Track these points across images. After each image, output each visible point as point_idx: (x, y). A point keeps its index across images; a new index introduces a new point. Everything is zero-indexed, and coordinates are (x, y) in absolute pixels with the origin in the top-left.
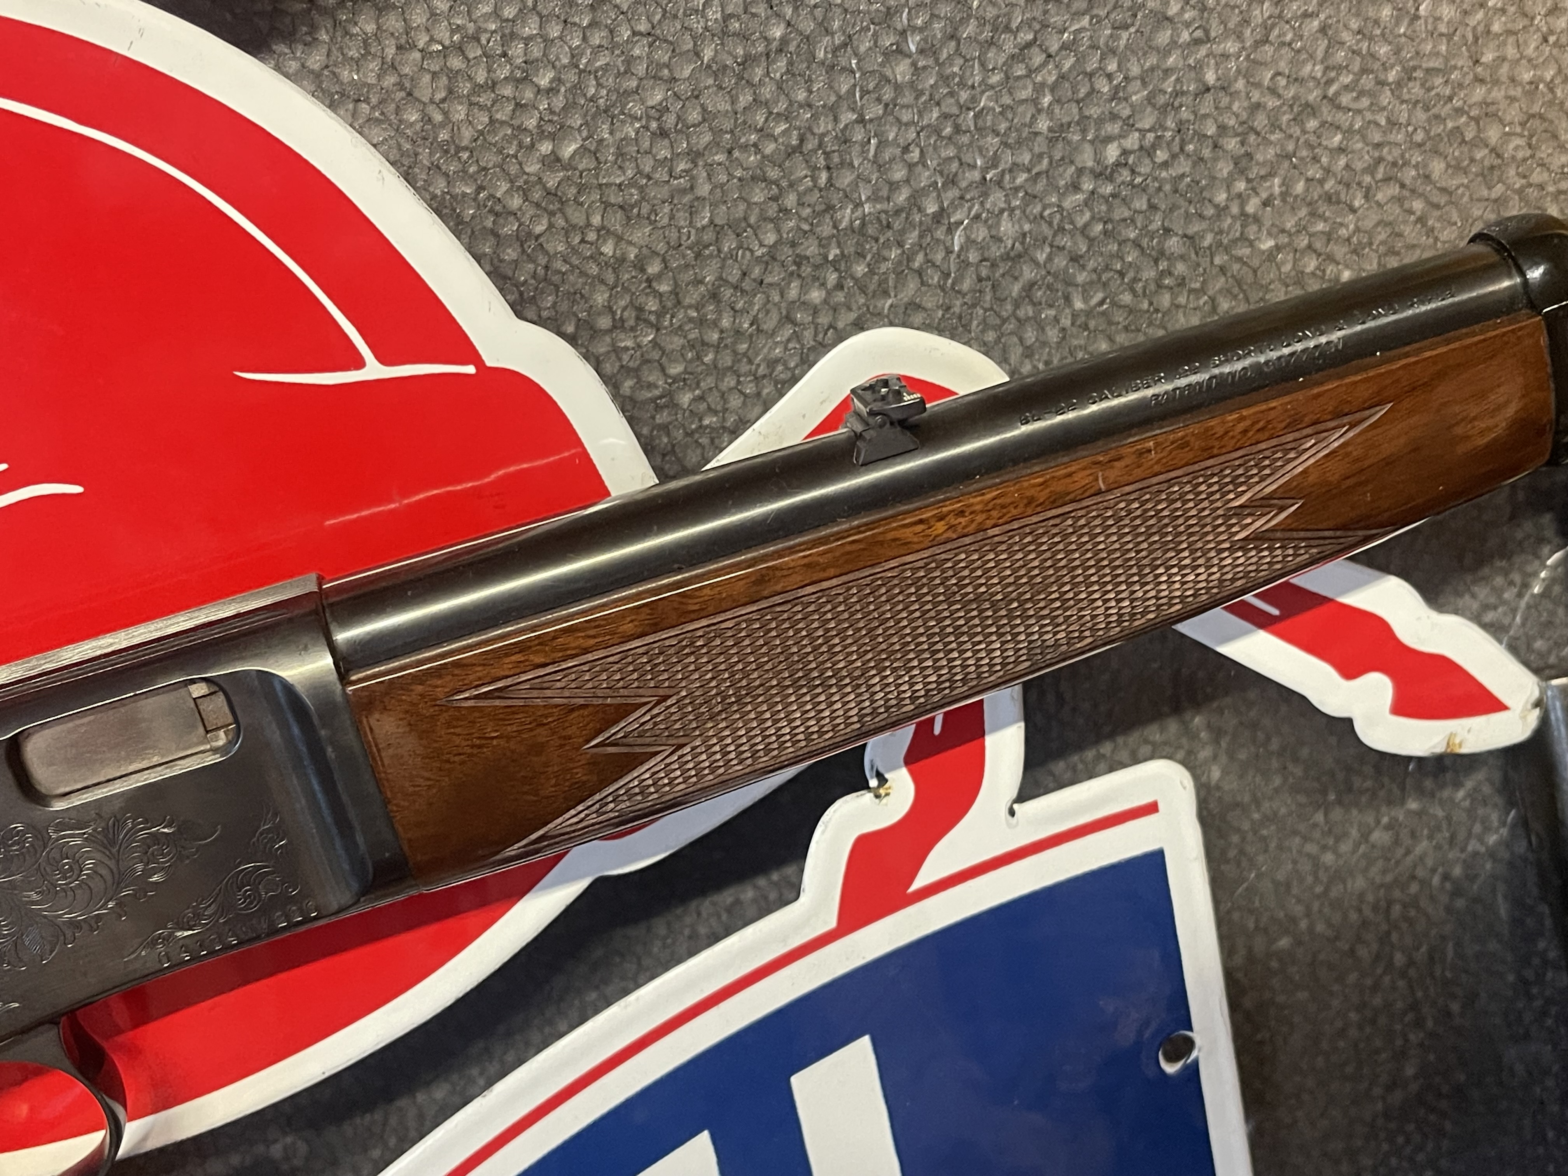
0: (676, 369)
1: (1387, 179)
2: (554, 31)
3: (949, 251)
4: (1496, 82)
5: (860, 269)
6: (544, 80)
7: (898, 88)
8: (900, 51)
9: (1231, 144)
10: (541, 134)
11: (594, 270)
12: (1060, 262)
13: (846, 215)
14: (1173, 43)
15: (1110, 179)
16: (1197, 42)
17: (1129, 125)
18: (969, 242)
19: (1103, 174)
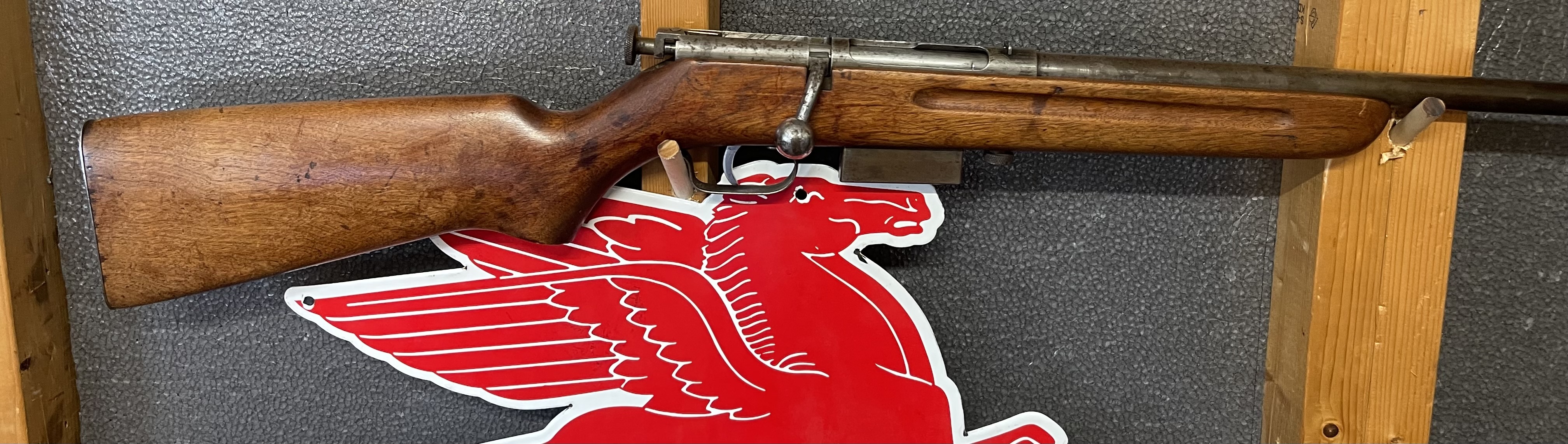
0: (964, 363)
1: (1188, 376)
2: (963, 268)
3: (1052, 355)
4: (1228, 359)
5: (1025, 352)
6: (956, 279)
7: (1051, 308)
8: (1055, 300)
9: (1143, 352)
10: (951, 292)
11: (951, 330)
12: (1083, 369)
13: (1026, 337)
14: (1134, 321)
15: (1105, 351)
16: (1141, 322)
17: (1114, 338)
18: (1059, 354)
19: (1103, 348)
